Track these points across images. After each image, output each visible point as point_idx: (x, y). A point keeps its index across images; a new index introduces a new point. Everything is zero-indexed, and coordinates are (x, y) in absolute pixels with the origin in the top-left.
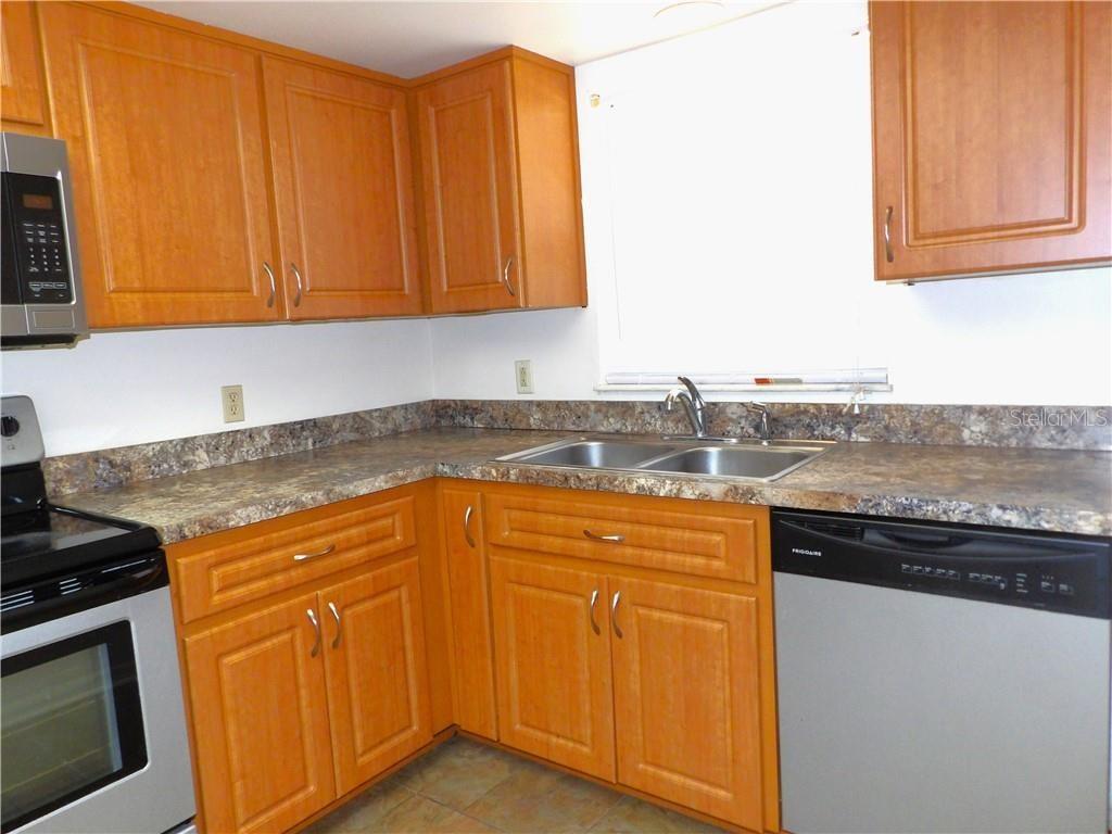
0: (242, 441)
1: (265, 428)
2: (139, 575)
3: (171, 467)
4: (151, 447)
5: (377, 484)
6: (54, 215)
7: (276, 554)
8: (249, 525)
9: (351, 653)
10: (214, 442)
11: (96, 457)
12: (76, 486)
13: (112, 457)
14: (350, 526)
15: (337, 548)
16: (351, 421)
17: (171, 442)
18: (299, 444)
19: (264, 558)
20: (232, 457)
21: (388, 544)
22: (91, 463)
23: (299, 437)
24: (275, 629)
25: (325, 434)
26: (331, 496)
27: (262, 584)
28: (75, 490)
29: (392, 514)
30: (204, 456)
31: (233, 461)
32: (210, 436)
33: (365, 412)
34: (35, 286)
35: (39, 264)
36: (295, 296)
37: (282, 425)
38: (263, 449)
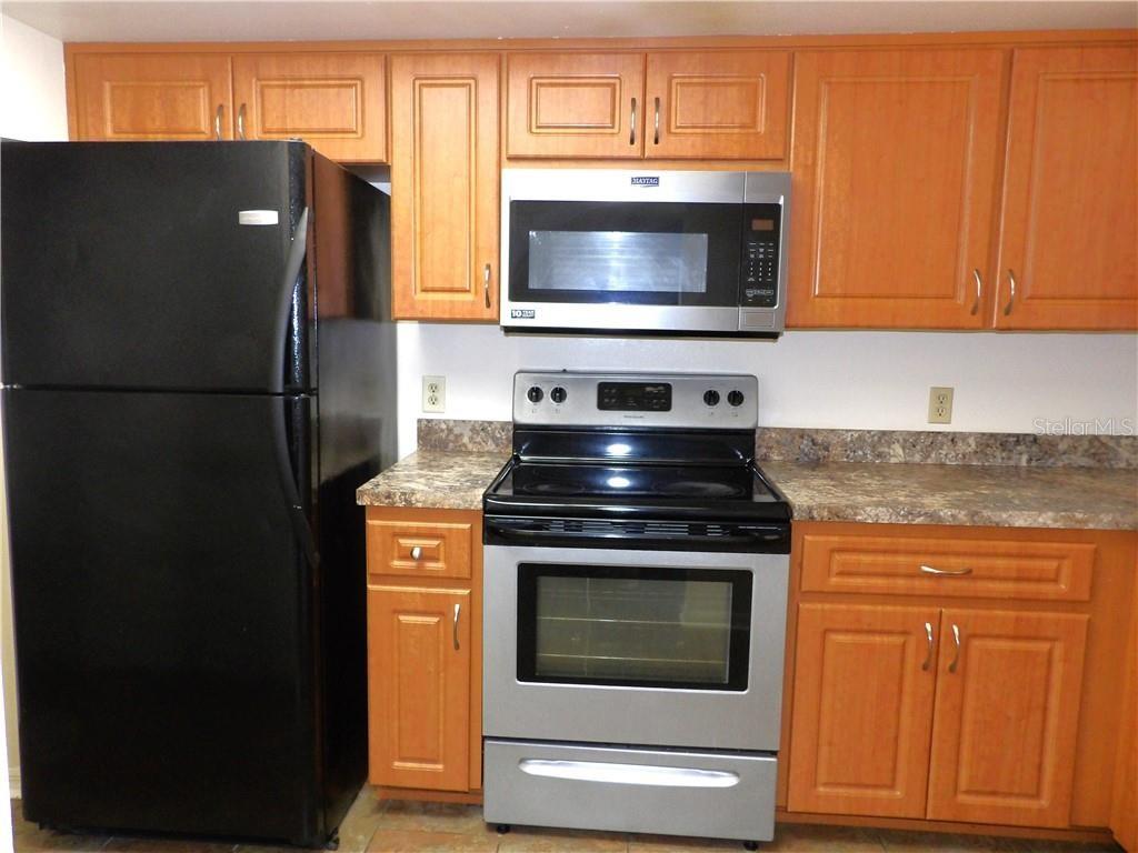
0: (942, 444)
1: (970, 434)
2: (768, 537)
3: (865, 454)
4: (850, 434)
5: (1041, 520)
6: (773, 236)
7: (901, 559)
8: (876, 524)
9: (972, 686)
10: (912, 440)
11: (802, 433)
12: (782, 454)
13: (814, 436)
14: (996, 555)
15: (974, 573)
16: (1086, 444)
17: (869, 432)
18: (1009, 458)
19: (889, 559)
20: (929, 456)
21: (1048, 589)
22: (797, 437)
23: (1010, 451)
24: (886, 628)
25: (1046, 453)
26: (976, 518)
27: (880, 582)
28: (781, 458)
29: (1062, 558)
30: (900, 451)
31: (929, 461)
32: (909, 433)
33: (1112, 437)
34: (750, 293)
35: (756, 275)
36: (1005, 305)
37: (992, 435)
38: (964, 456)
